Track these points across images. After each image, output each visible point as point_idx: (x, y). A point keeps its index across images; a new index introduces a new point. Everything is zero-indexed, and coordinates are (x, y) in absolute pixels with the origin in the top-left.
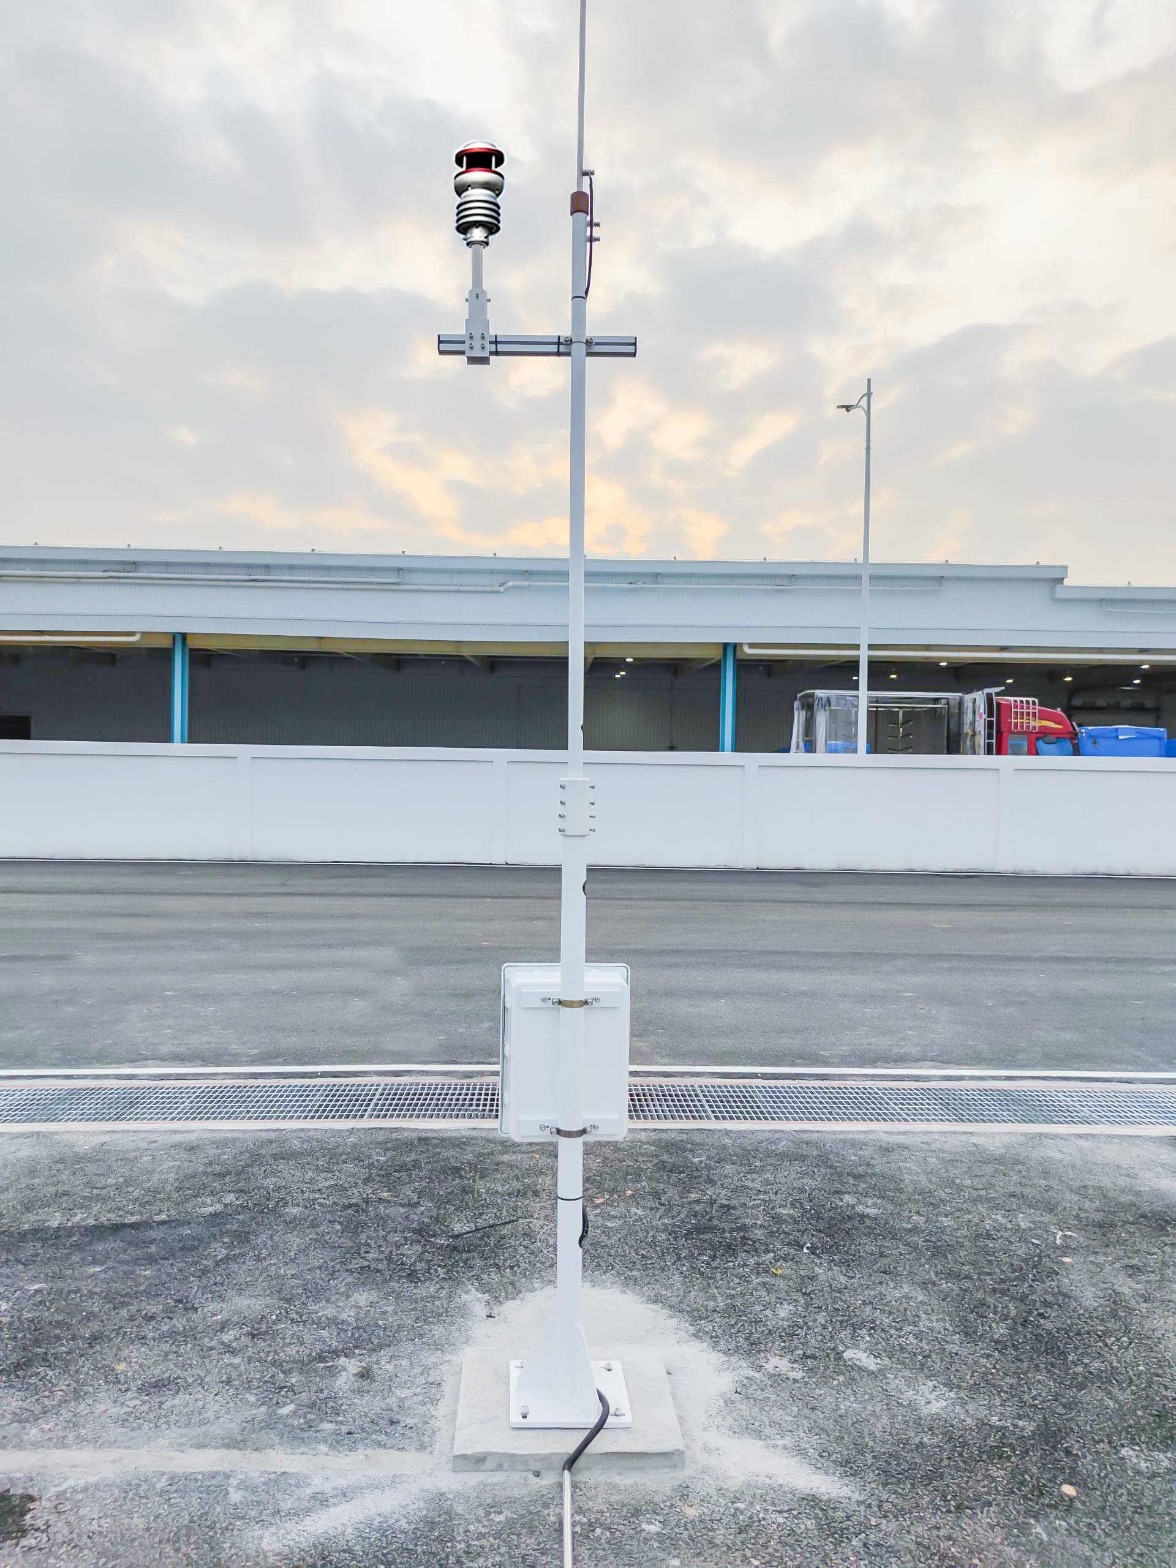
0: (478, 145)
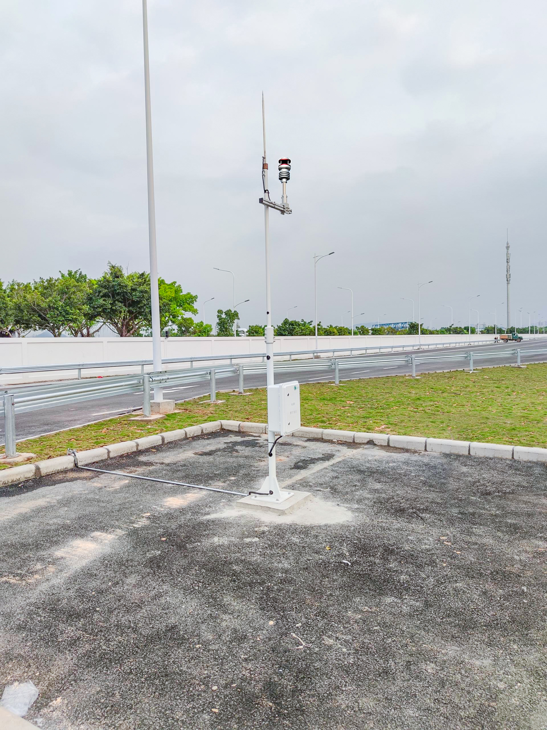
0: (284, 158)
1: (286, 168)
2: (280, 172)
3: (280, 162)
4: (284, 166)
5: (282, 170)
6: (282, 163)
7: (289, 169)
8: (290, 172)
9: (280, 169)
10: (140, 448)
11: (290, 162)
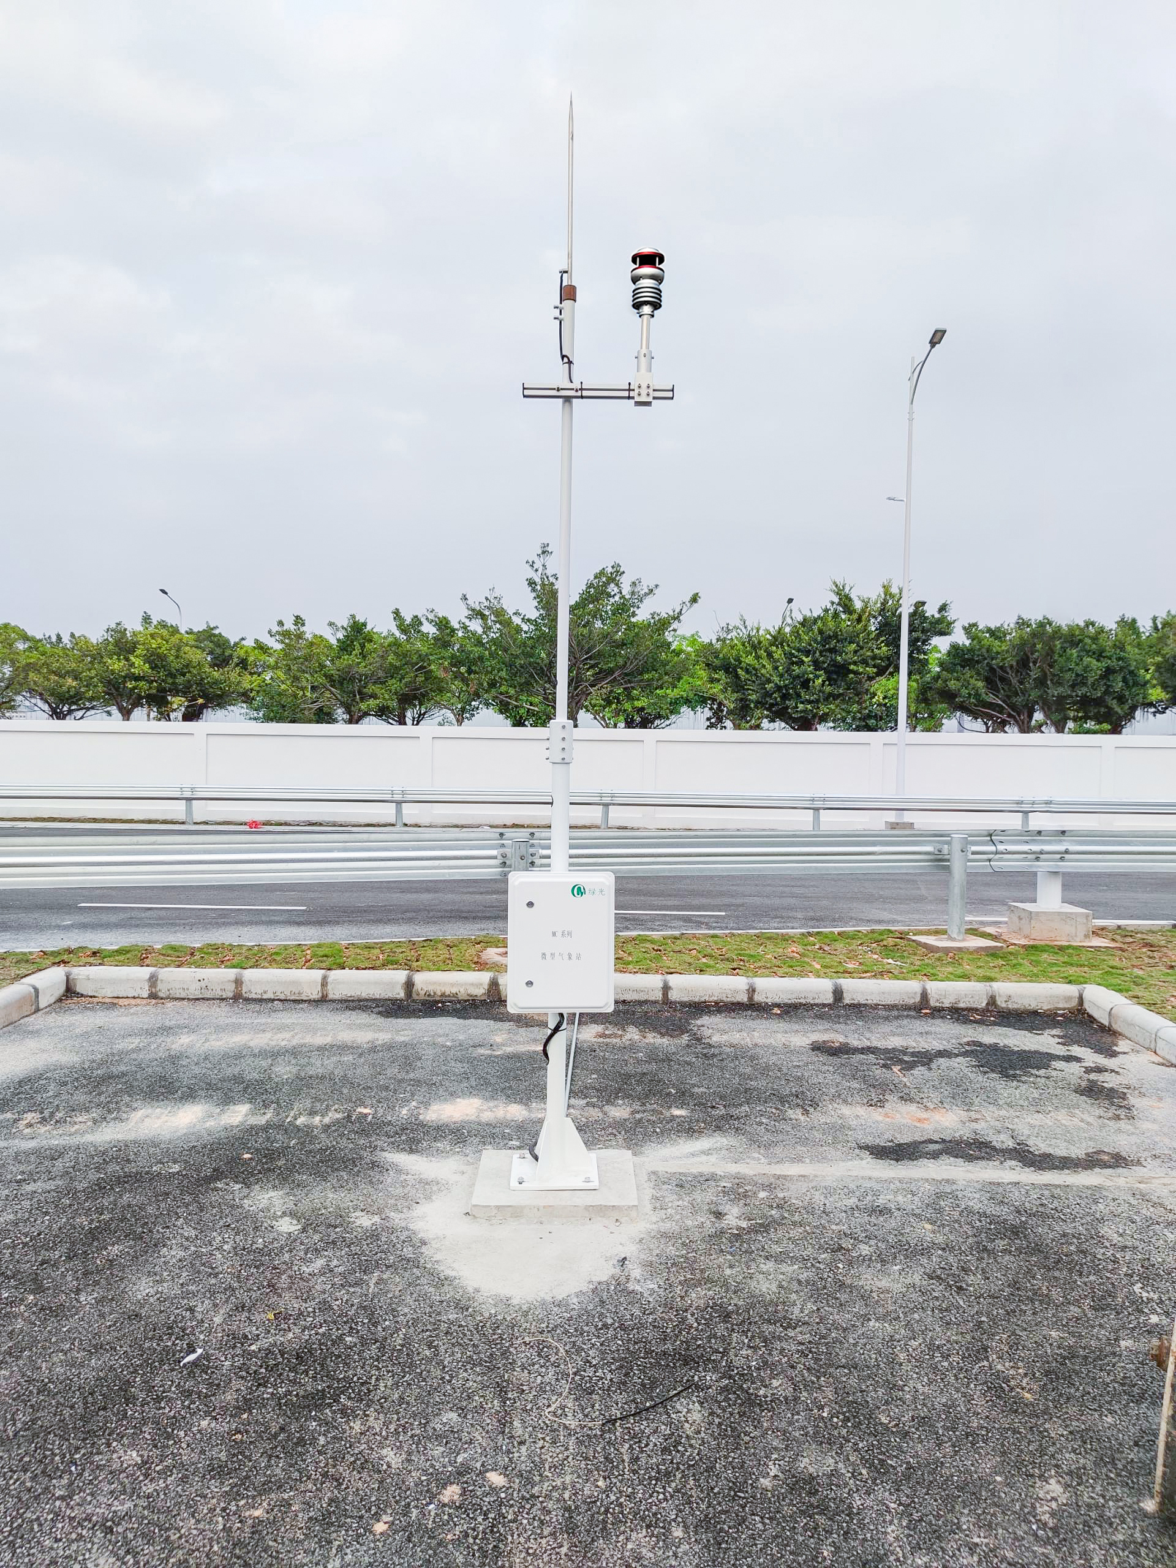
0: (647, 250)
1: (653, 277)
2: (634, 287)
3: (634, 261)
4: (647, 270)
5: (642, 281)
6: (642, 264)
7: (659, 279)
8: (661, 287)
9: (635, 280)
10: (758, 998)
11: (662, 260)
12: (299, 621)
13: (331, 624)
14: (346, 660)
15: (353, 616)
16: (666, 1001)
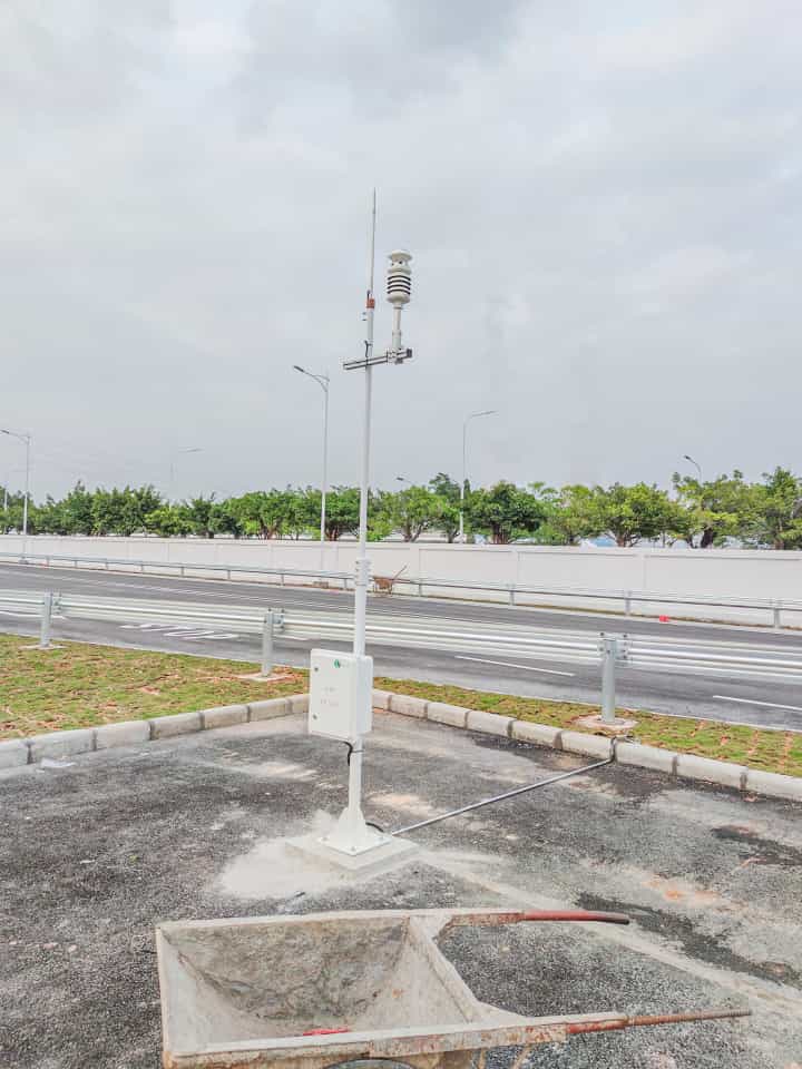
12: (738, 474)
13: (764, 475)
14: (770, 501)
15: (779, 468)
16: (674, 774)
